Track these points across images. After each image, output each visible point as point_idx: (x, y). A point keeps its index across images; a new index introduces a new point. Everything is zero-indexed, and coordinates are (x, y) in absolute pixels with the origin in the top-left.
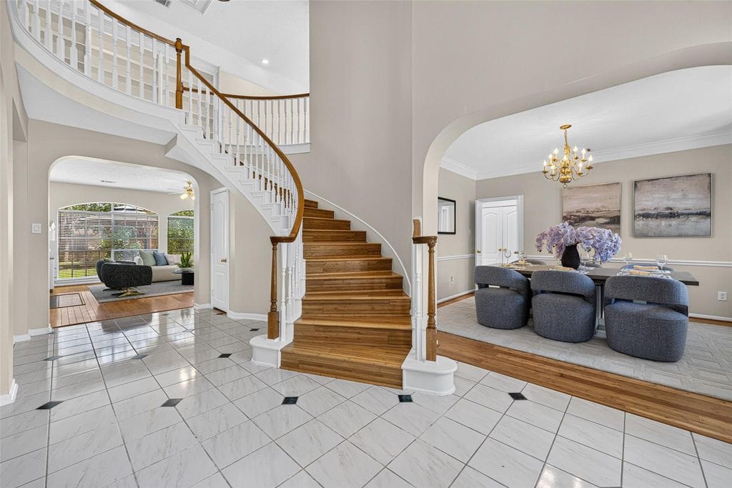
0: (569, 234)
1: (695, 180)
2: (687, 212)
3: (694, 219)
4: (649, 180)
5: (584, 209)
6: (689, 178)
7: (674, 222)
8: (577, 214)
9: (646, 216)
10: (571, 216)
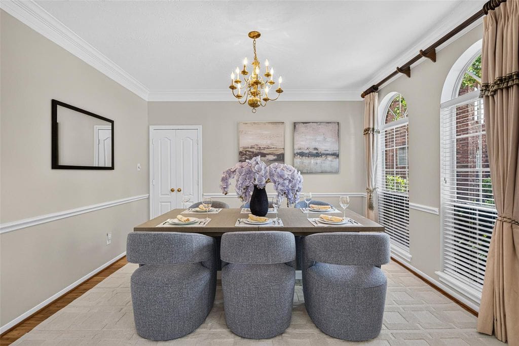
0: (263, 172)
1: (331, 126)
2: (326, 152)
3: (330, 158)
4: (304, 123)
5: (257, 145)
6: (327, 125)
7: (319, 160)
8: (251, 150)
9: (302, 154)
10: (246, 151)
